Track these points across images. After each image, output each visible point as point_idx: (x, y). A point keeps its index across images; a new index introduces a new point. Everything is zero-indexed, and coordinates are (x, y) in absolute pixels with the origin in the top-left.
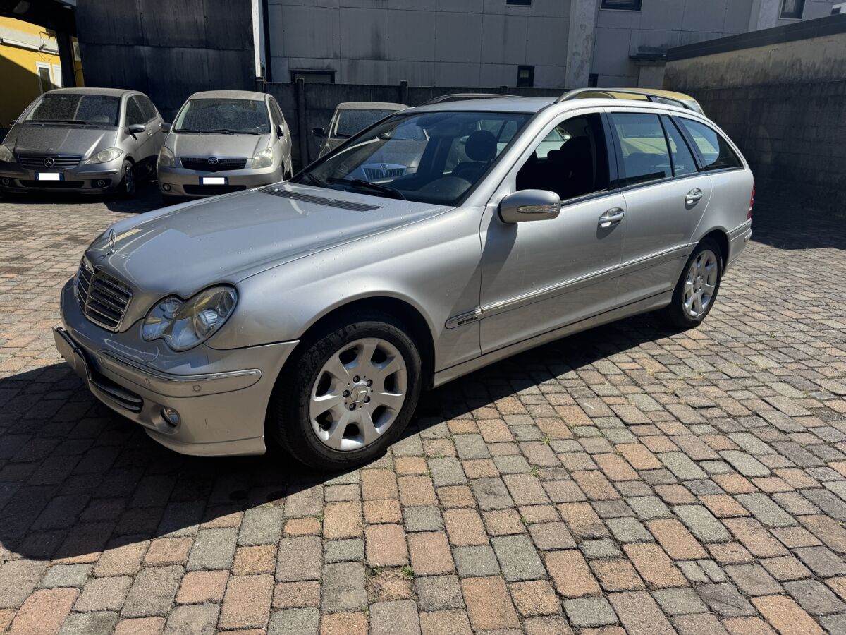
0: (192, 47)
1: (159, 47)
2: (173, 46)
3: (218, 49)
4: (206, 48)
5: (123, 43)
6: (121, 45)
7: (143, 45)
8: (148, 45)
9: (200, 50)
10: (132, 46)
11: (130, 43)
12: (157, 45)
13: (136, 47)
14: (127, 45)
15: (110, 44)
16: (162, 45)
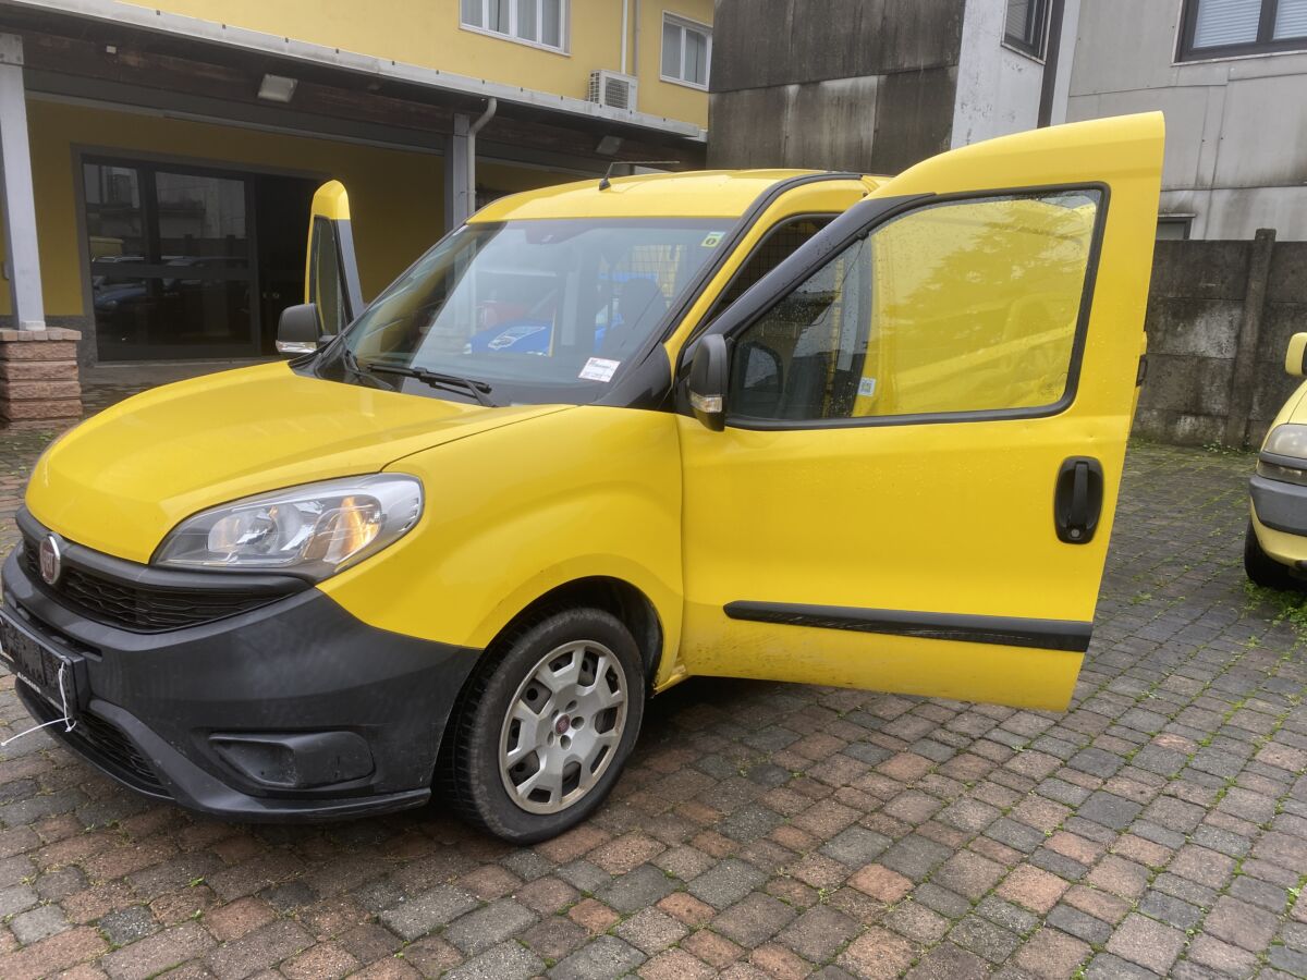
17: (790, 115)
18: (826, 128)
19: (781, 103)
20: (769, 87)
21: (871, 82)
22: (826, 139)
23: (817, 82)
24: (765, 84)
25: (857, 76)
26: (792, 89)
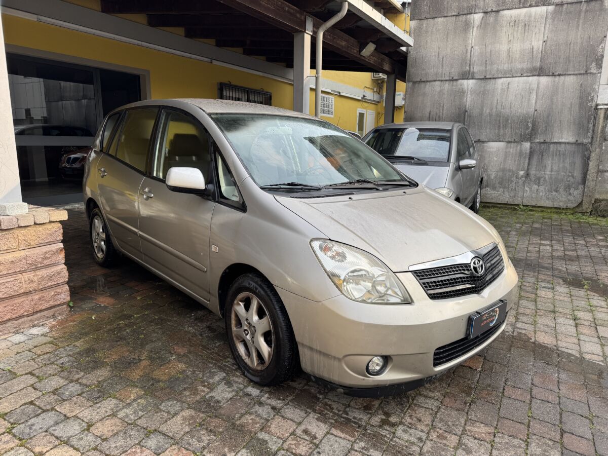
0: (522, 76)
1: (485, 79)
2: (500, 76)
3: (553, 75)
4: (539, 75)
5: (448, 78)
6: (446, 80)
7: (467, 79)
8: (472, 79)
9: (531, 78)
10: (456, 80)
11: (455, 78)
12: (483, 77)
13: (460, 81)
14: (453, 80)
15: (435, 81)
16: (487, 77)
17: (474, 33)
18: (504, 40)
19: (467, 26)
20: (459, 15)
21: (542, 10)
22: (503, 47)
23: (498, 11)
24: (456, 14)
25: (531, 6)
26: (477, 17)
